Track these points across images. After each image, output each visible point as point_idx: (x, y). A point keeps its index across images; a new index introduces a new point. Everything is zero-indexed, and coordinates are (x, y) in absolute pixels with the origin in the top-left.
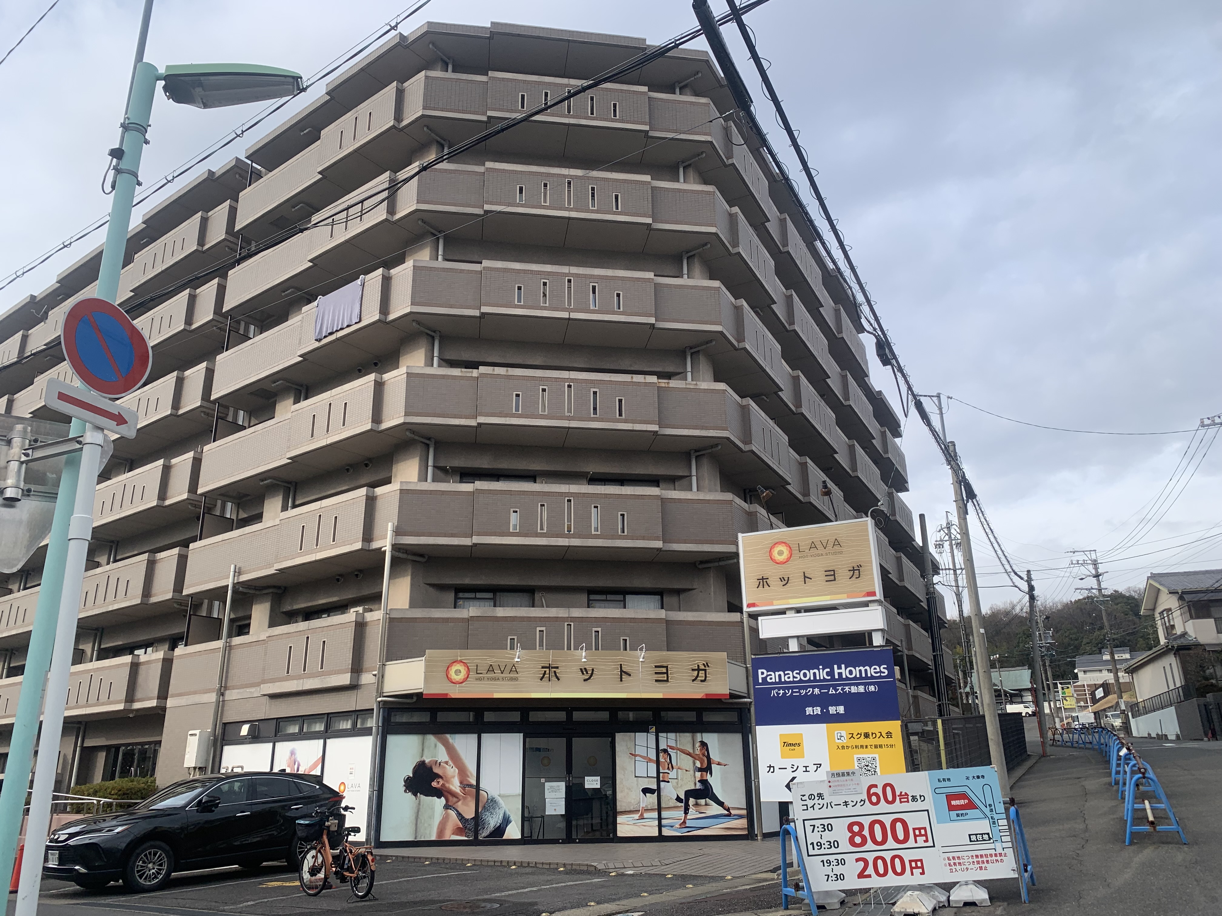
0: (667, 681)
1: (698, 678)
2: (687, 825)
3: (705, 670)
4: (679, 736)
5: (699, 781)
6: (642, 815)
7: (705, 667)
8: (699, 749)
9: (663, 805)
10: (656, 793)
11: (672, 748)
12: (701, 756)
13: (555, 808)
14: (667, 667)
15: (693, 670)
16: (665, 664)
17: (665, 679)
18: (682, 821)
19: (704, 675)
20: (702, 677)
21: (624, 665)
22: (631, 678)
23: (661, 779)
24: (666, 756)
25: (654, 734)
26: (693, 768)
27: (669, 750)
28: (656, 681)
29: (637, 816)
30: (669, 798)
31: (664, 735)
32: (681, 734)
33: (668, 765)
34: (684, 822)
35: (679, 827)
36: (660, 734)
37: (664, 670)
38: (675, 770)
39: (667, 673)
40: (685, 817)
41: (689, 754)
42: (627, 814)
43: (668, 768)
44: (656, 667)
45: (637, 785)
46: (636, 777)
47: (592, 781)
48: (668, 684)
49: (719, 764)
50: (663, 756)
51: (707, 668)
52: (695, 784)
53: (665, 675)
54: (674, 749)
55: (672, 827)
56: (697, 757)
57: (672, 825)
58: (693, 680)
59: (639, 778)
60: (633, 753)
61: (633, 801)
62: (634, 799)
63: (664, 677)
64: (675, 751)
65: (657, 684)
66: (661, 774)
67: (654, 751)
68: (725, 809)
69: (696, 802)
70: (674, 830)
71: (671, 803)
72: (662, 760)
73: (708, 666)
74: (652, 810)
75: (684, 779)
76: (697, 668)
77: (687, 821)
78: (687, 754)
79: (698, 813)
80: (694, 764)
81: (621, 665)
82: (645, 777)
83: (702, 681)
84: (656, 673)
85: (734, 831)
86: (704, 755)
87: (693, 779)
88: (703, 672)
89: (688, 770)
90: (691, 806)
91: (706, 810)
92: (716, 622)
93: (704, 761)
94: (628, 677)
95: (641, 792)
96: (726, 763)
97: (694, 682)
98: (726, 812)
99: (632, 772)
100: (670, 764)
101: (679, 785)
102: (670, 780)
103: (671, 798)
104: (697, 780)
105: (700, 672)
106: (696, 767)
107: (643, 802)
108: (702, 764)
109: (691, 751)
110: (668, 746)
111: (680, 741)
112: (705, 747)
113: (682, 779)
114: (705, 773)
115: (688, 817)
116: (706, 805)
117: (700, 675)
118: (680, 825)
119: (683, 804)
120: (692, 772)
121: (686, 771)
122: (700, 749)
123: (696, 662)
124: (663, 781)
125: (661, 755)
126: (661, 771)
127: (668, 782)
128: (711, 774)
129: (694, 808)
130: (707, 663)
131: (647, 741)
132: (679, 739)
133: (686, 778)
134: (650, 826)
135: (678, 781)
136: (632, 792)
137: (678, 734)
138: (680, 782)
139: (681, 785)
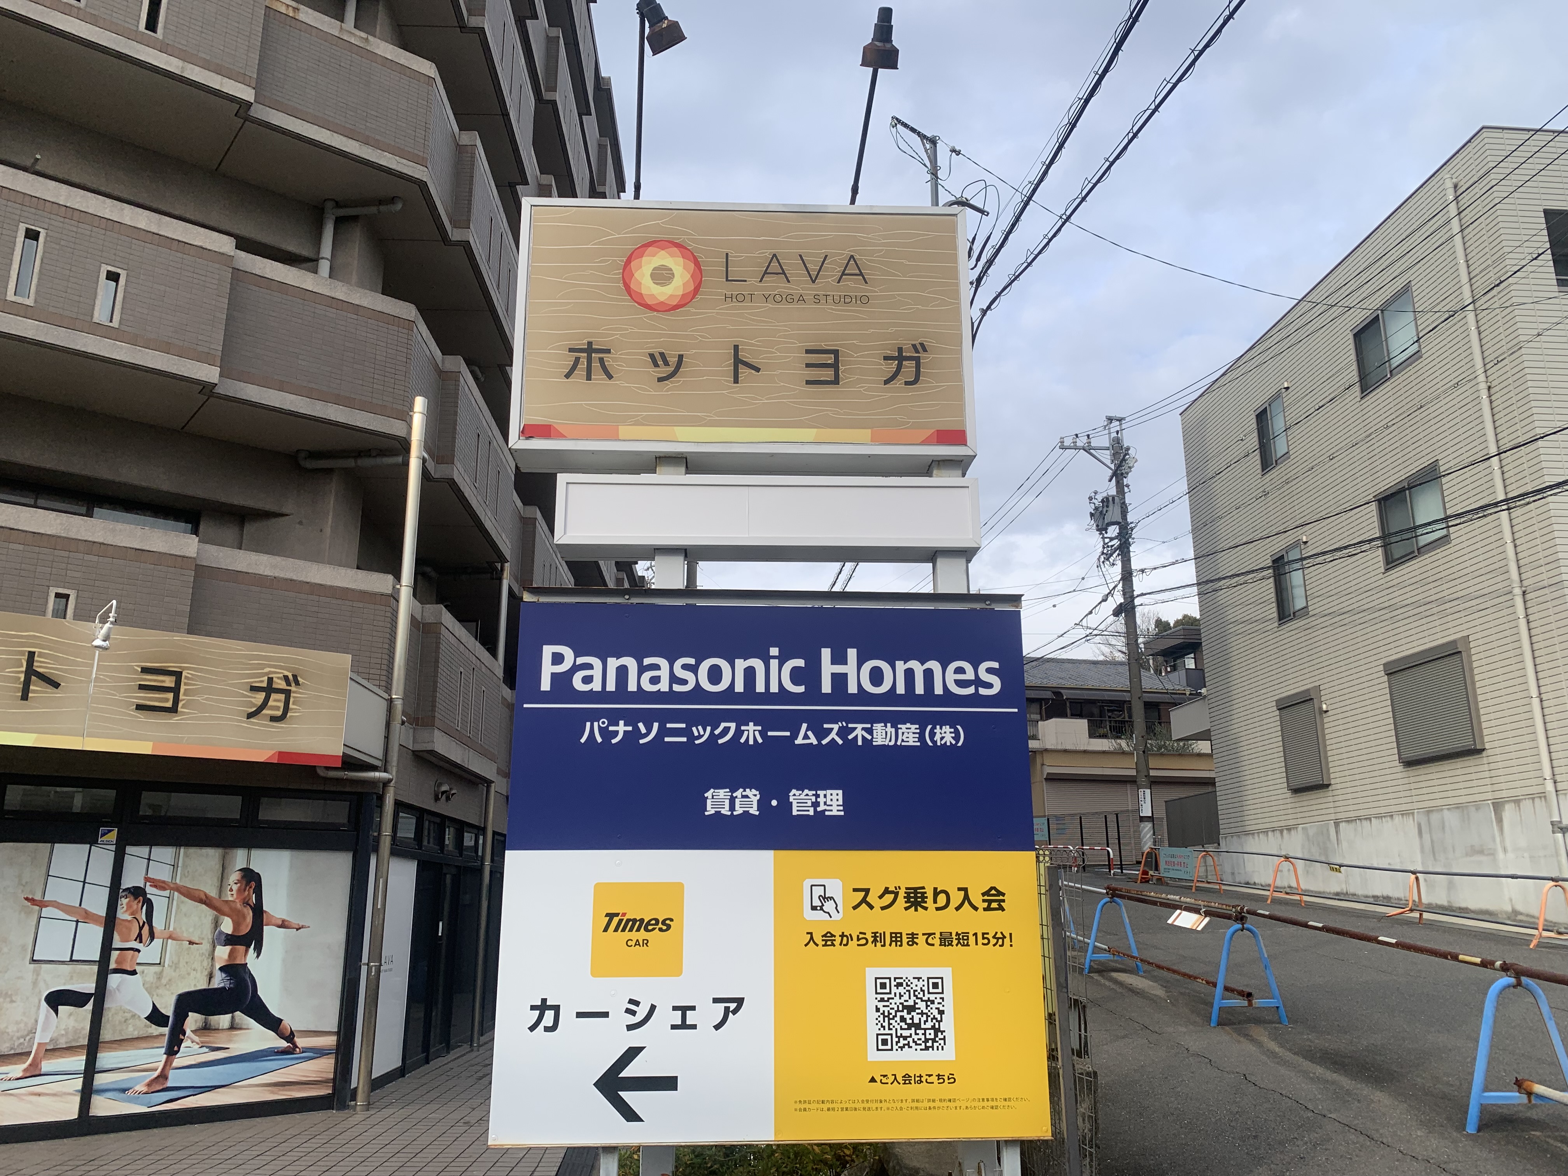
0: (174, 710)
1: (265, 712)
2: (169, 1084)
3: (287, 693)
4: (186, 855)
5: (221, 969)
6: (35, 1064)
7: (288, 683)
8: (235, 887)
9: (106, 1034)
10: (90, 1006)
11: (159, 885)
12: (239, 905)
14: (178, 675)
15: (254, 689)
16: (172, 666)
17: (169, 704)
19: (281, 705)
20: (277, 708)
21: (41, 655)
22: (57, 694)
23: (113, 965)
24: (136, 905)
25: (113, 848)
26: (210, 937)
27: (149, 890)
28: (140, 707)
29: (17, 1069)
30: (128, 1015)
31: (143, 851)
32: (192, 850)
33: (141, 928)
34: (163, 1076)
35: (145, 1089)
36: (129, 849)
37: (169, 682)
38: (157, 942)
39: (176, 690)
40: (167, 1063)
41: (206, 901)
43: (139, 938)
44: (145, 670)
45: (35, 983)
46: (33, 961)
48: (175, 719)
49: (283, 925)
50: (129, 906)
51: (293, 688)
52: (211, 976)
53: (171, 696)
54: (164, 889)
55: (124, 1091)
56: (226, 909)
58: (250, 716)
59: (46, 967)
60: (38, 897)
61: (12, 1029)
62: (17, 1023)
63: (167, 700)
64: (166, 893)
65: (141, 716)
66: (115, 955)
67: (104, 895)
68: (282, 1037)
70: (130, 1100)
71: (131, 1029)
72: (122, 914)
73: (297, 683)
74: (70, 1050)
75: (181, 964)
76: (265, 685)
77: (172, 1074)
78: (201, 901)
79: (205, 1050)
80: (216, 924)
81: (31, 655)
82: (63, 962)
83: (273, 719)
84: (142, 687)
85: (299, 1091)
86: (246, 903)
87: (206, 963)
88: (282, 697)
89: (196, 940)
90: (188, 1032)
91: (230, 1041)
93: (244, 917)
94: (50, 689)
95: (44, 1004)
96: (301, 924)
97: (252, 720)
98: (284, 1044)
99: (24, 947)
100: (146, 927)
101: (164, 981)
102: (138, 969)
103: (134, 1016)
104: (218, 966)
105: (274, 696)
106: (221, 933)
108: (236, 925)
109: (213, 893)
110: (147, 879)
111: (185, 866)
112: (253, 884)
113: (175, 966)
114: (242, 948)
115: (177, 1062)
116: (233, 1027)
117: (271, 703)
118: (149, 1085)
119: (166, 1030)
120: (206, 946)
121: (191, 943)
122: (239, 890)
123: (267, 670)
124: (116, 971)
125: (124, 902)
126: (117, 943)
127: (134, 973)
128: (258, 950)
129: (196, 1039)
130: (295, 677)
131: (85, 865)
132: (184, 861)
133: (187, 963)
134: (54, 1095)
135: (163, 970)
136: (14, 1005)
137: (182, 850)
138: (168, 971)
139: (170, 980)
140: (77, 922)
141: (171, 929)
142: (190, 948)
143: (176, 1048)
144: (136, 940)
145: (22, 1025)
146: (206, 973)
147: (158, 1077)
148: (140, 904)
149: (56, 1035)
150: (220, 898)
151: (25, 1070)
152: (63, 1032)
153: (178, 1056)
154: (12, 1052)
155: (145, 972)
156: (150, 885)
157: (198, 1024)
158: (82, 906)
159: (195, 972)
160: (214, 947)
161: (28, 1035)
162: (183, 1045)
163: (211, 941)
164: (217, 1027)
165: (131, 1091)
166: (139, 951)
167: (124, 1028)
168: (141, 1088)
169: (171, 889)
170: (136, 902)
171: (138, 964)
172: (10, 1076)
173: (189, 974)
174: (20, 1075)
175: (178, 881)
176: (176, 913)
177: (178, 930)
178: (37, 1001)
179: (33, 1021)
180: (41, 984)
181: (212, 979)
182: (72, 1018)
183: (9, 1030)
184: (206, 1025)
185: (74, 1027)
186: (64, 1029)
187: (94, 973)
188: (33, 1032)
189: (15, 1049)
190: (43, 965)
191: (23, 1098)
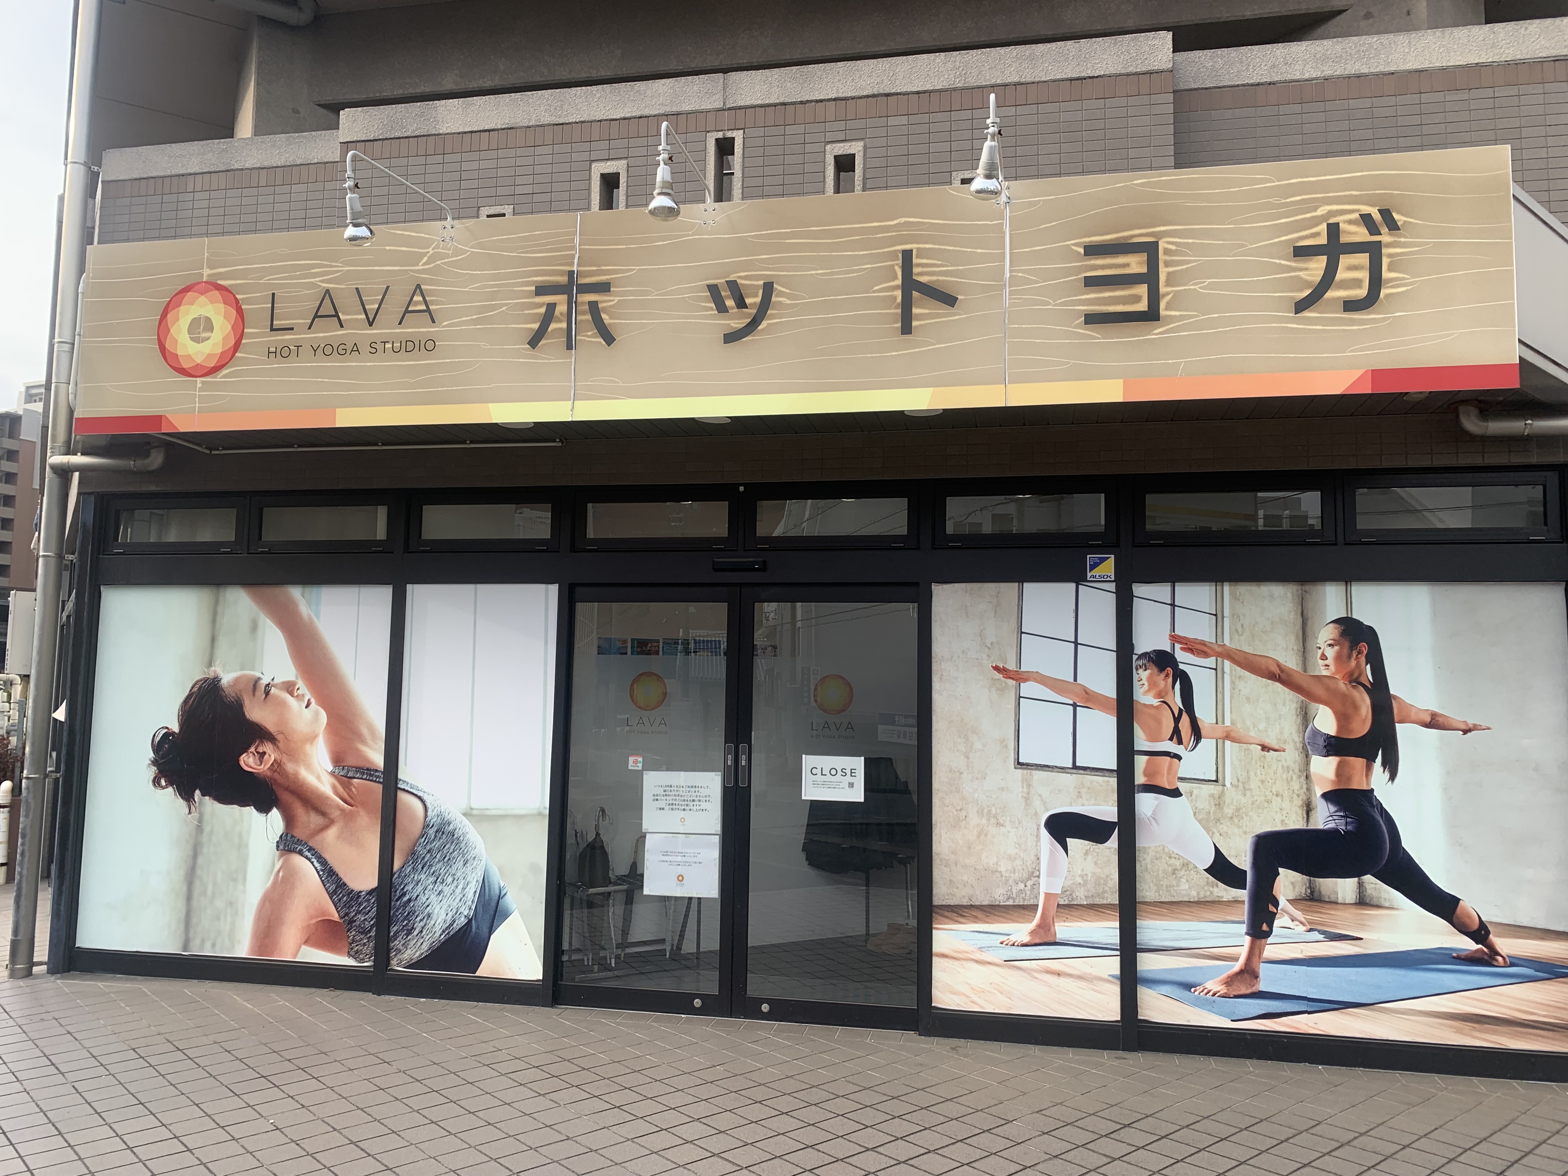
0: (1152, 315)
1: (1330, 294)
2: (1263, 986)
3: (1374, 250)
4: (1234, 596)
5: (1326, 796)
6: (1045, 926)
7: (1373, 229)
8: (1330, 653)
9: (1146, 890)
10: (1113, 842)
11: (1194, 647)
12: (1342, 686)
13: (680, 870)
14: (1150, 250)
15: (1301, 252)
16: (1139, 235)
17: (1142, 306)
18: (1237, 966)
19: (1364, 276)
20: (1357, 283)
21: (922, 253)
22: (954, 316)
23: (1140, 779)
24: (1164, 681)
25: (1112, 587)
26: (1298, 739)
27: (1181, 656)
28: (1092, 319)
29: (1022, 931)
30: (1178, 864)
31: (1161, 591)
32: (1244, 589)
33: (1177, 720)
34: (1249, 972)
35: (1223, 989)
36: (1139, 589)
37: (1136, 264)
38: (1207, 745)
39: (1151, 278)
40: (1254, 952)
41: (1280, 676)
42: (976, 920)
43: (1176, 735)
44: (1092, 250)
45: (1027, 799)
46: (1019, 764)
47: (833, 772)
48: (1157, 332)
49: (1434, 722)
50: (1152, 684)
51: (1385, 237)
52: (1309, 809)
53: (1142, 290)
54: (1206, 655)
55: (1188, 986)
56: (1319, 691)
57: (1190, 979)
58: (1301, 306)
59: (1038, 775)
60: (1011, 666)
61: (1004, 867)
62: (1011, 858)
63: (1137, 299)
64: (1211, 662)
65: (1096, 335)
66: (1141, 762)
67: (1109, 662)
68: (1463, 929)
69: (1311, 888)
71: (1184, 886)
72: (1144, 695)
73: (1393, 226)
74: (1094, 909)
75: (1254, 784)
76: (1323, 240)
77: (1264, 970)
78: (1273, 677)
79: (1318, 936)
80: (1306, 718)
81: (907, 256)
82: (1062, 769)
83: (1350, 306)
84: (1091, 282)
85: (1515, 1036)
86: (1355, 680)
87: (1297, 784)
88: (1363, 259)
89: (1272, 742)
90: (1283, 902)
91: (1363, 926)
92: (1443, 69)
93: (1356, 708)
94: (944, 309)
95: (1045, 834)
96: (1471, 722)
97: (1306, 314)
98: (1469, 945)
99: (1003, 742)
100: (1185, 719)
101: (1228, 811)
102: (1182, 787)
103: (1186, 865)
104: (1319, 792)
105: (1345, 260)
106: (1316, 733)
107: (1051, 873)
108: (1343, 718)
109: (1291, 661)
110: (1175, 639)
111: (1235, 615)
112: (1364, 648)
113: (1243, 786)
114: (1358, 763)
115: (1270, 951)
116: (1363, 901)
117: (1341, 275)
119: (1243, 894)
120: (1292, 756)
122: (1338, 658)
123: (1322, 211)
124: (1150, 788)
125: (1142, 677)
126: (1141, 742)
127: (1175, 793)
128: (1391, 765)
129: (1298, 914)
130: (1386, 214)
131: (1073, 615)
132: (1232, 607)
133: (1262, 782)
134: (1080, 978)
135: (1223, 791)
136: (1002, 829)
137: (1227, 588)
138: (1232, 796)
139: (1238, 810)
140: (1075, 706)
141: (1228, 723)
142: (1264, 757)
143: (1265, 927)
144: (1171, 739)
145: (1018, 862)
146: (1299, 802)
147: (1241, 972)
148: (1170, 680)
149: (1069, 883)
150: (1305, 671)
151: (1032, 933)
152: (1079, 880)
153: (1270, 940)
154: (1010, 903)
155: (1195, 792)
156: (1182, 649)
157: (1297, 890)
158: (1078, 681)
159: (1279, 799)
160: (1307, 756)
161: (1029, 879)
162: (1277, 923)
163: (1300, 746)
164: (1333, 898)
165: (1199, 989)
166: (1179, 758)
167: (1174, 883)
168: (1214, 985)
169: (1218, 655)
170: (1163, 675)
171: (1182, 779)
172: (1013, 939)
173: (1269, 802)
174: (1026, 939)
175: (1227, 642)
176: (1231, 697)
177: (1239, 726)
178: (1035, 826)
179: (1033, 858)
180: (1037, 803)
181: (1312, 813)
182: (1090, 857)
183: (1002, 869)
184: (1312, 893)
185: (1094, 874)
186: (1082, 876)
187: (1113, 791)
188: (1034, 874)
189: (1014, 899)
190: (1034, 772)
191: (1036, 975)
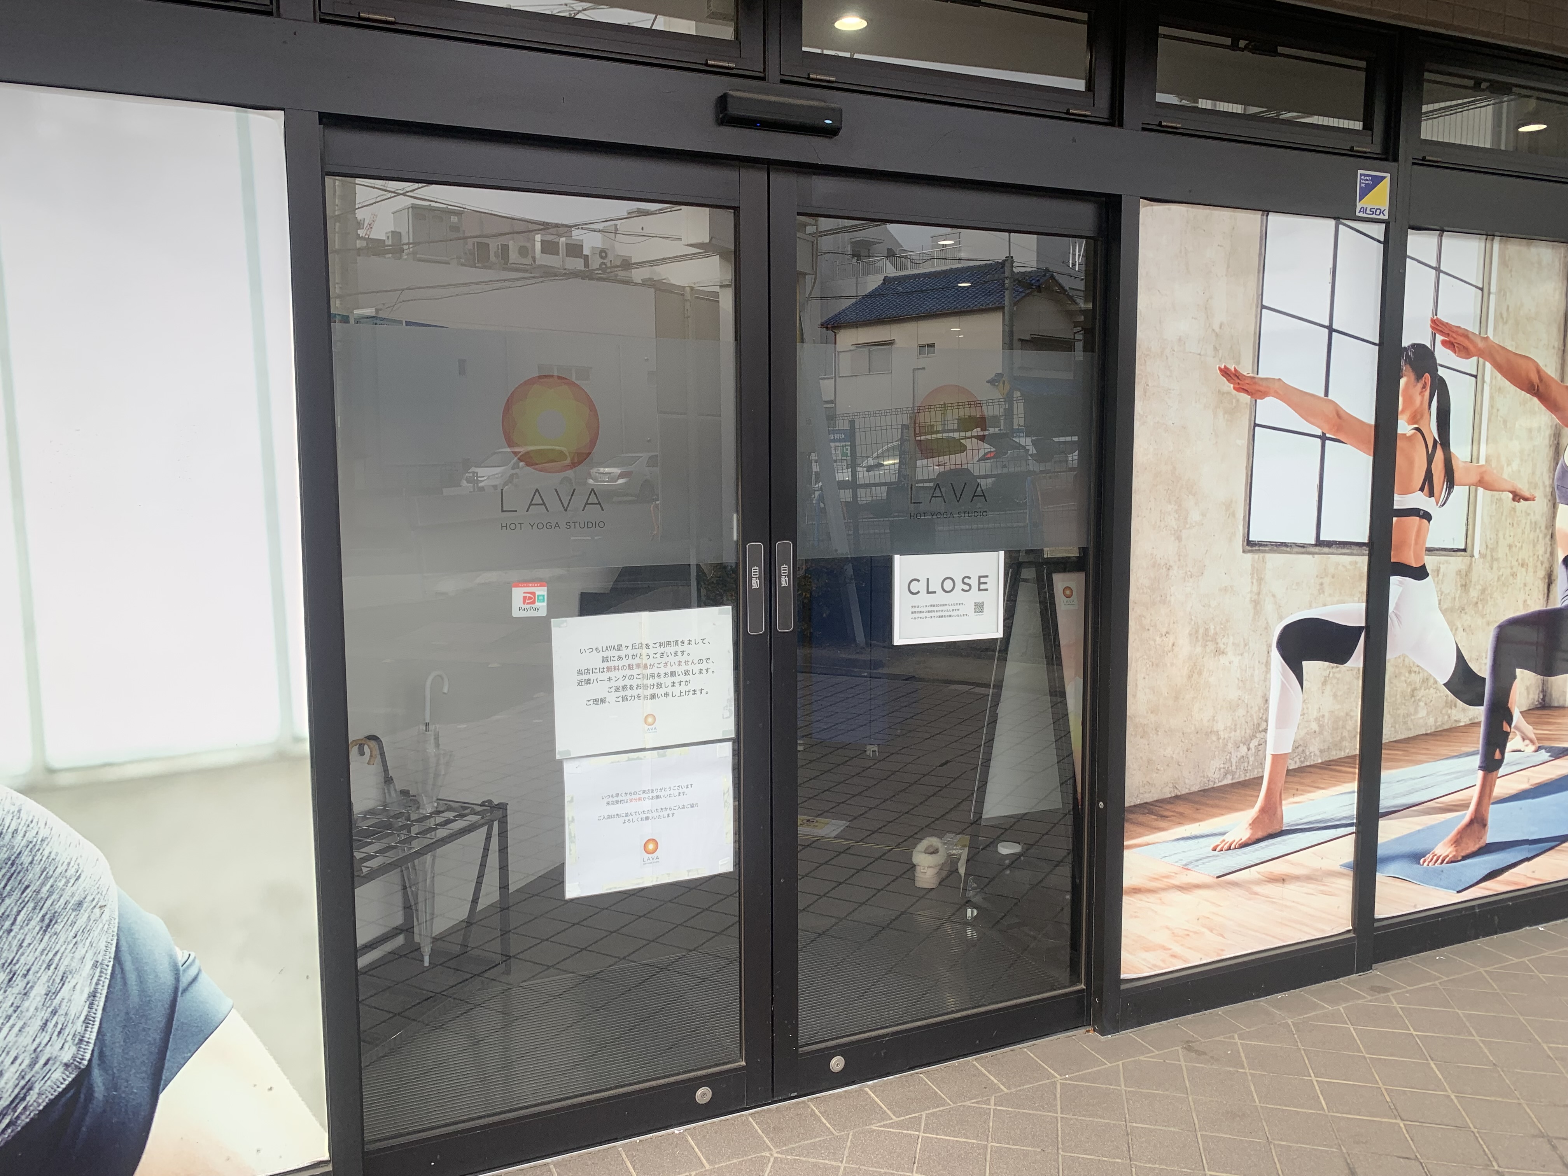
2: (1491, 837)
4: (1505, 260)
6: (1271, 809)
10: (1357, 660)
13: (648, 830)
18: (1467, 815)
25: (1381, 232)
26: (1548, 482)
27: (1443, 355)
30: (1420, 679)
33: (1430, 459)
34: (1479, 821)
36: (1410, 239)
42: (1183, 819)
45: (1257, 603)
46: (1251, 545)
47: (948, 584)
55: (1416, 857)
57: (1418, 847)
59: (1274, 559)
60: (1246, 370)
61: (1222, 723)
62: (1233, 708)
67: (1367, 364)
69: (1545, 692)
70: (1428, 879)
71: (1422, 712)
75: (1501, 553)
77: (1494, 813)
79: (1544, 755)
82: (1303, 547)
87: (1542, 547)
95: (1276, 657)
99: (1228, 506)
100: (1439, 454)
101: (1474, 593)
102: (1430, 562)
103: (1426, 680)
107: (1282, 723)
111: (1502, 292)
113: (1491, 555)
115: (1503, 786)
118: (1457, 841)
119: (1479, 713)
120: (1541, 505)
121: (1517, 497)
131: (1329, 278)
132: (1500, 278)
133: (1510, 546)
134: (1308, 878)
135: (1471, 564)
136: (1223, 660)
137: (1496, 245)
138: (1480, 569)
139: (1483, 591)
140: (1323, 438)
141: (1482, 462)
142: (1514, 509)
143: (1497, 755)
144: (1422, 489)
145: (1241, 712)
146: (1542, 573)
147: (1471, 822)
148: (1427, 393)
149: (1302, 733)
150: (1562, 381)
151: (1255, 823)
152: (1314, 726)
153: (1502, 771)
154: (1228, 781)
155: (1443, 568)
156: (1444, 343)
157: (1531, 696)
158: (1330, 397)
159: (1524, 570)
160: (1554, 506)
161: (1253, 736)
162: (1510, 746)
163: (1549, 490)
164: (1561, 703)
165: (1429, 857)
166: (1427, 516)
167: (1412, 710)
168: (1444, 849)
169: (1481, 354)
170: (1420, 385)
171: (1430, 550)
172: (1229, 838)
173: (1514, 575)
174: (1245, 835)
175: (1490, 334)
176: (1489, 420)
177: (1494, 464)
178: (1265, 648)
179: (1260, 701)
180: (1269, 607)
181: (1553, 586)
182: (1328, 687)
183: (1220, 726)
184: (1543, 699)
185: (1332, 712)
186: (1317, 720)
187: (1361, 577)
188: (1260, 728)
189: (1233, 773)
190: (1268, 556)
191: (1257, 889)
